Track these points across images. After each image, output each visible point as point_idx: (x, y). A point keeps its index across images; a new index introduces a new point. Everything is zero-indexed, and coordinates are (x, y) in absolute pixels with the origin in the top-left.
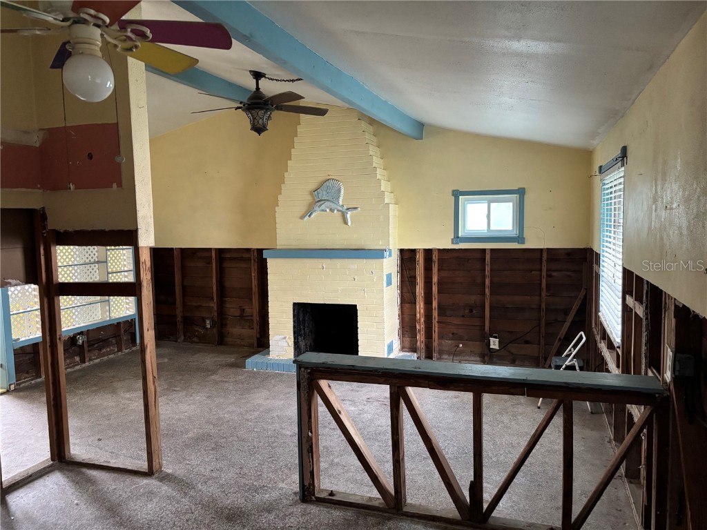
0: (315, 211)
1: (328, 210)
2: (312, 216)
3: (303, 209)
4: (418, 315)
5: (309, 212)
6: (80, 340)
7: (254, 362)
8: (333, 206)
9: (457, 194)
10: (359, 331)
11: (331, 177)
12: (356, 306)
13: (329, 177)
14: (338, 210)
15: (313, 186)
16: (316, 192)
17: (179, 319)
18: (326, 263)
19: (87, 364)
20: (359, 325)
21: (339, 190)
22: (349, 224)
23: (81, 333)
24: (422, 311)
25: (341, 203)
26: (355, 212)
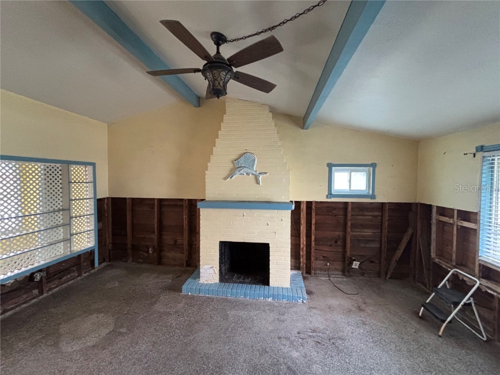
0: (235, 174)
1: (245, 174)
2: (233, 178)
3: (226, 173)
4: (302, 246)
5: (231, 175)
6: (38, 277)
7: (188, 287)
8: (249, 171)
9: (330, 166)
10: (271, 262)
11: (248, 151)
12: (268, 244)
13: (246, 151)
14: (252, 174)
15: (235, 157)
16: (237, 161)
17: (129, 246)
18: (246, 212)
19: (45, 295)
20: (271, 258)
21: (254, 160)
22: (261, 184)
23: (40, 271)
24: (305, 243)
25: (255, 169)
26: (264, 175)
